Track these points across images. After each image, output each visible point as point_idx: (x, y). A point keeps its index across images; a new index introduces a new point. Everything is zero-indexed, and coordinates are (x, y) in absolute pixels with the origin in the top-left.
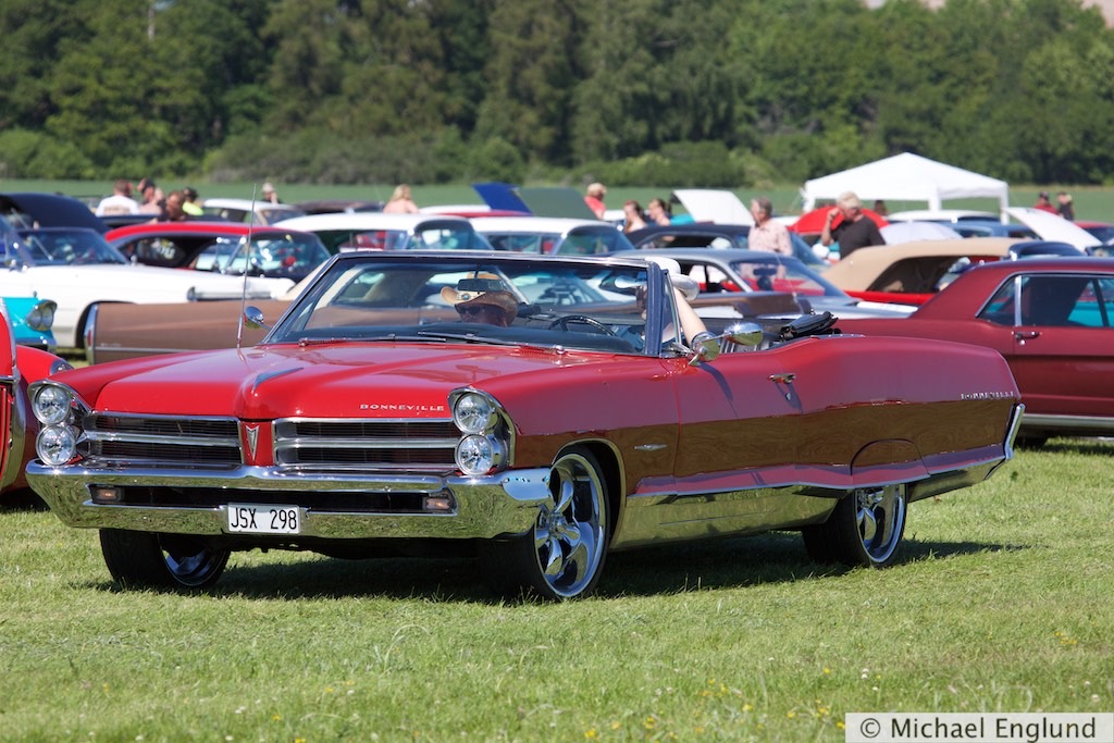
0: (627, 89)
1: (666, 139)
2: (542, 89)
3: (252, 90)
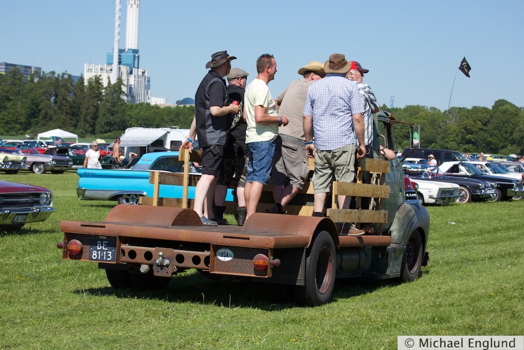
0: (105, 121)
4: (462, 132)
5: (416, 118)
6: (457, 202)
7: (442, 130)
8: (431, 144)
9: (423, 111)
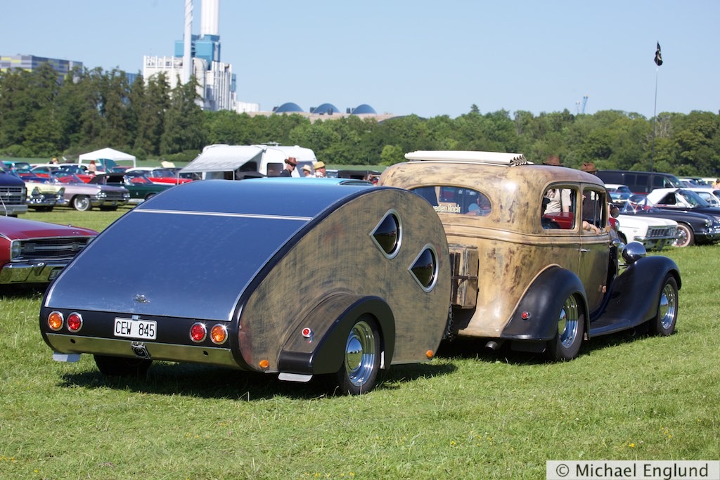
0: (174, 136)
1: (185, 149)
2: (152, 135)
3: (77, 135)
4: (676, 148)
5: (611, 128)
6: (673, 245)
7: (648, 146)
8: (633, 165)
9: (621, 118)
